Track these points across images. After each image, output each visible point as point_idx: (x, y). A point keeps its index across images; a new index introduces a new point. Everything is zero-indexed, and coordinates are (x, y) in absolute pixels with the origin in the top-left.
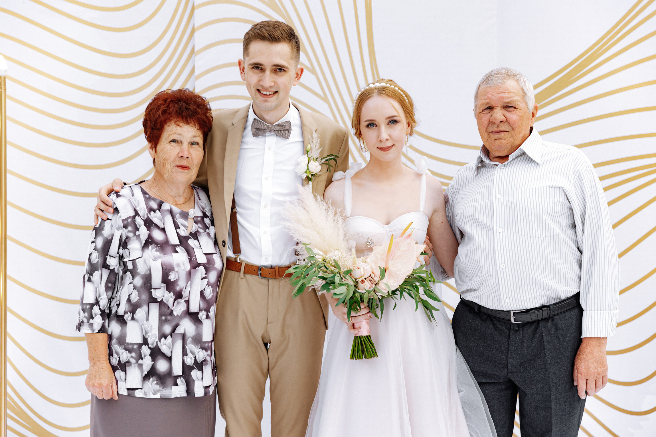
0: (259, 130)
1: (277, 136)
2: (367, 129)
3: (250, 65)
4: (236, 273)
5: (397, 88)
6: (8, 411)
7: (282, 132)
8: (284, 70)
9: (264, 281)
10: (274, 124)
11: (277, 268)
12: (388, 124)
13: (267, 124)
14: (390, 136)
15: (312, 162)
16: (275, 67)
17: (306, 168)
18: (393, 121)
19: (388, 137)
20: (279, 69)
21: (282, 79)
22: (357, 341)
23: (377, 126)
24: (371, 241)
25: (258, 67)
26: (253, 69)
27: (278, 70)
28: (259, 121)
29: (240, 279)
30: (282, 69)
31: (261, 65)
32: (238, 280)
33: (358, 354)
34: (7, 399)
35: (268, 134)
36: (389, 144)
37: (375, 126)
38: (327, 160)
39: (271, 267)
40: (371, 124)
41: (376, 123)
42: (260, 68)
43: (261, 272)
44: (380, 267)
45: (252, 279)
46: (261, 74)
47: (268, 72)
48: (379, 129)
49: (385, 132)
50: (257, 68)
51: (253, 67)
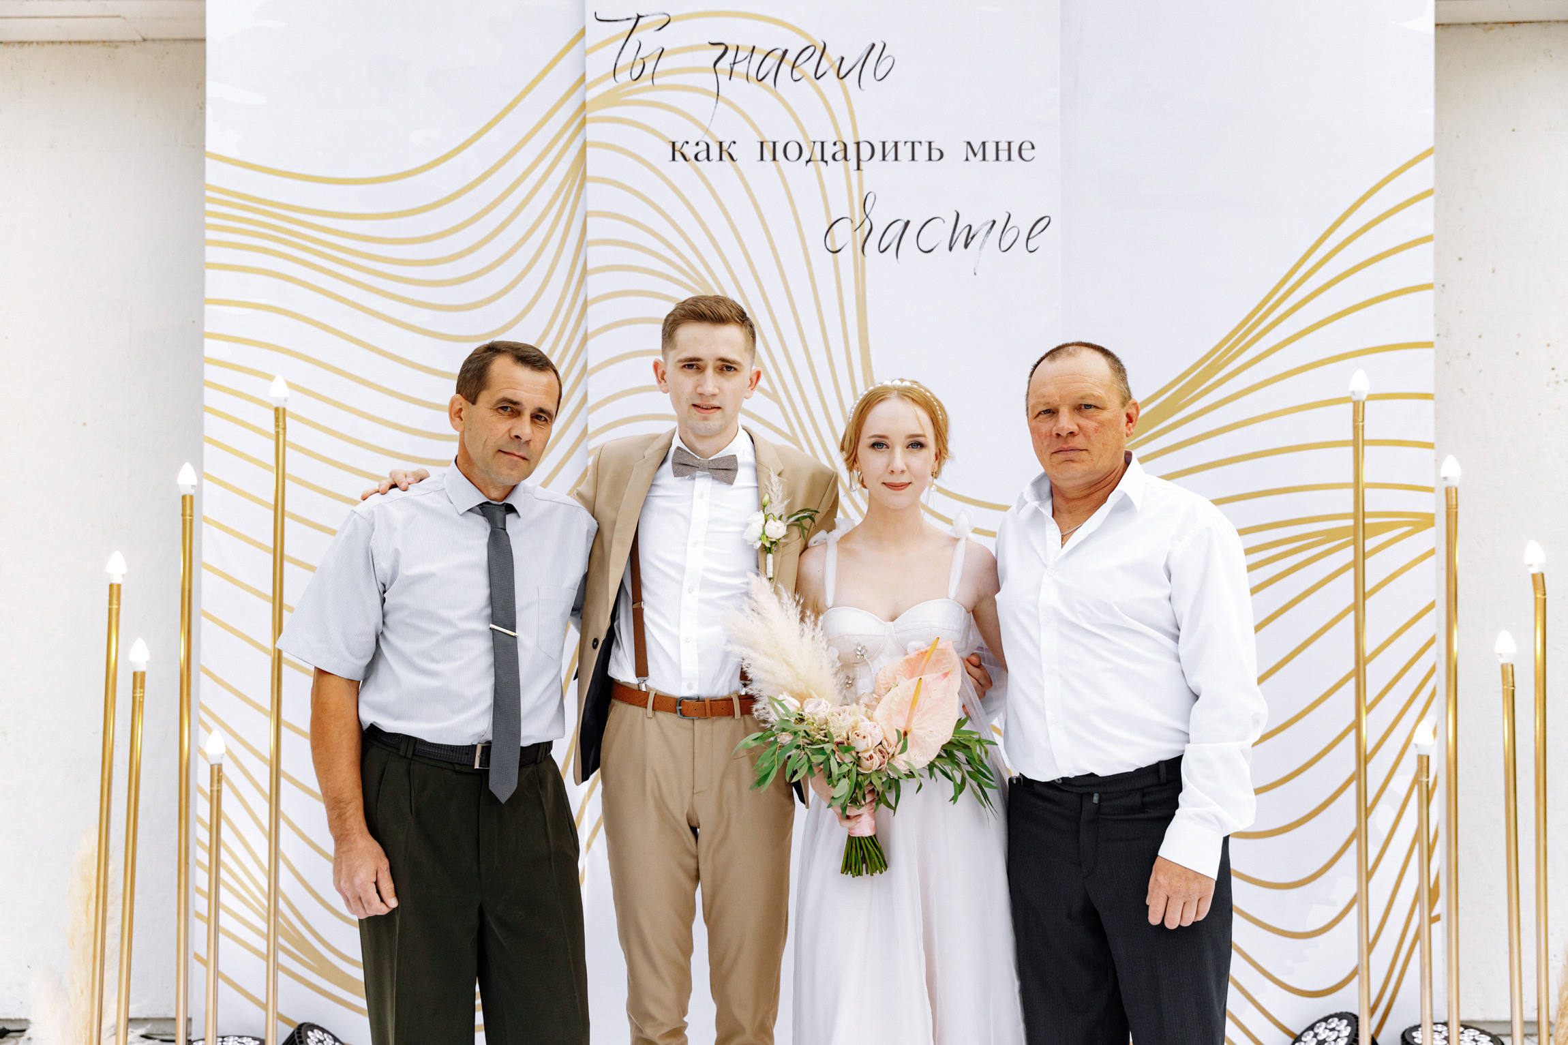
0: (683, 467)
1: (713, 478)
2: (871, 451)
3: (680, 361)
4: (640, 710)
5: (928, 394)
6: (281, 940)
7: (723, 473)
8: (735, 369)
9: (686, 722)
10: (710, 459)
11: (707, 702)
12: (908, 447)
13: (699, 458)
14: (908, 466)
15: (770, 522)
16: (720, 363)
17: (761, 531)
18: (916, 444)
19: (905, 468)
20: (727, 367)
21: (732, 383)
22: (854, 845)
23: (888, 447)
24: (862, 648)
25: (693, 364)
26: (685, 370)
27: (725, 369)
28: (685, 451)
29: (646, 720)
30: (731, 367)
31: (699, 360)
32: (643, 721)
33: (855, 868)
34: (278, 921)
35: (698, 473)
36: (904, 479)
37: (885, 446)
38: (798, 520)
39: (698, 699)
40: (879, 444)
41: (887, 441)
42: (695, 367)
43: (680, 707)
44: (898, 731)
45: (668, 720)
46: (697, 377)
47: (710, 371)
48: (892, 452)
49: (900, 458)
50: (690, 366)
51: (684, 366)
